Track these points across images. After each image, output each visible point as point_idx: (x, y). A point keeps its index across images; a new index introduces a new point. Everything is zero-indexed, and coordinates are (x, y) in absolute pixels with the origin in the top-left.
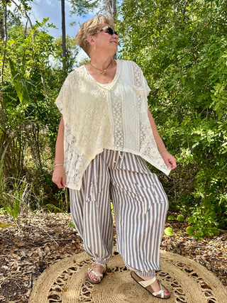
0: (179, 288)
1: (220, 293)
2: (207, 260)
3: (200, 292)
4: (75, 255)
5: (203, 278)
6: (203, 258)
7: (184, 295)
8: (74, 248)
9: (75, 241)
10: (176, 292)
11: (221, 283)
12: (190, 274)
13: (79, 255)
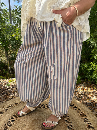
0: (68, 118)
1: (91, 118)
2: (79, 97)
3: (81, 119)
4: (5, 103)
5: (80, 109)
6: (77, 96)
7: (72, 123)
8: (5, 98)
9: (6, 93)
10: (66, 121)
11: (90, 111)
12: (73, 107)
13: (8, 102)
